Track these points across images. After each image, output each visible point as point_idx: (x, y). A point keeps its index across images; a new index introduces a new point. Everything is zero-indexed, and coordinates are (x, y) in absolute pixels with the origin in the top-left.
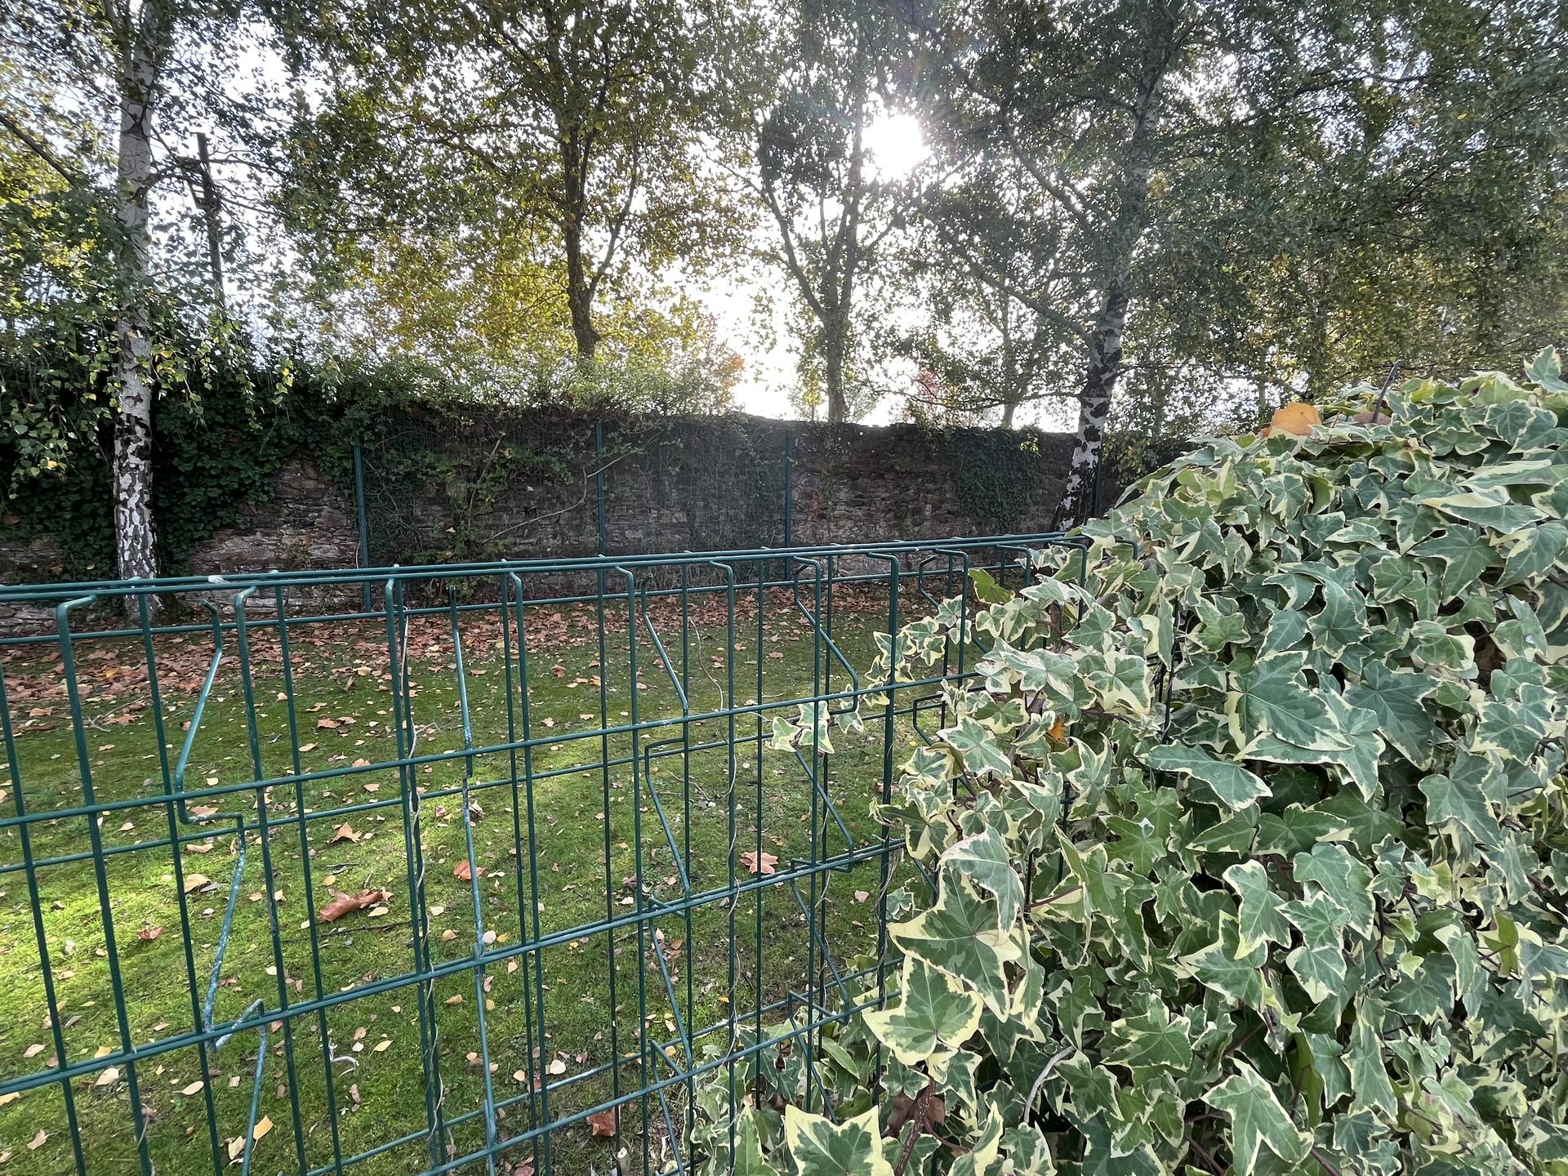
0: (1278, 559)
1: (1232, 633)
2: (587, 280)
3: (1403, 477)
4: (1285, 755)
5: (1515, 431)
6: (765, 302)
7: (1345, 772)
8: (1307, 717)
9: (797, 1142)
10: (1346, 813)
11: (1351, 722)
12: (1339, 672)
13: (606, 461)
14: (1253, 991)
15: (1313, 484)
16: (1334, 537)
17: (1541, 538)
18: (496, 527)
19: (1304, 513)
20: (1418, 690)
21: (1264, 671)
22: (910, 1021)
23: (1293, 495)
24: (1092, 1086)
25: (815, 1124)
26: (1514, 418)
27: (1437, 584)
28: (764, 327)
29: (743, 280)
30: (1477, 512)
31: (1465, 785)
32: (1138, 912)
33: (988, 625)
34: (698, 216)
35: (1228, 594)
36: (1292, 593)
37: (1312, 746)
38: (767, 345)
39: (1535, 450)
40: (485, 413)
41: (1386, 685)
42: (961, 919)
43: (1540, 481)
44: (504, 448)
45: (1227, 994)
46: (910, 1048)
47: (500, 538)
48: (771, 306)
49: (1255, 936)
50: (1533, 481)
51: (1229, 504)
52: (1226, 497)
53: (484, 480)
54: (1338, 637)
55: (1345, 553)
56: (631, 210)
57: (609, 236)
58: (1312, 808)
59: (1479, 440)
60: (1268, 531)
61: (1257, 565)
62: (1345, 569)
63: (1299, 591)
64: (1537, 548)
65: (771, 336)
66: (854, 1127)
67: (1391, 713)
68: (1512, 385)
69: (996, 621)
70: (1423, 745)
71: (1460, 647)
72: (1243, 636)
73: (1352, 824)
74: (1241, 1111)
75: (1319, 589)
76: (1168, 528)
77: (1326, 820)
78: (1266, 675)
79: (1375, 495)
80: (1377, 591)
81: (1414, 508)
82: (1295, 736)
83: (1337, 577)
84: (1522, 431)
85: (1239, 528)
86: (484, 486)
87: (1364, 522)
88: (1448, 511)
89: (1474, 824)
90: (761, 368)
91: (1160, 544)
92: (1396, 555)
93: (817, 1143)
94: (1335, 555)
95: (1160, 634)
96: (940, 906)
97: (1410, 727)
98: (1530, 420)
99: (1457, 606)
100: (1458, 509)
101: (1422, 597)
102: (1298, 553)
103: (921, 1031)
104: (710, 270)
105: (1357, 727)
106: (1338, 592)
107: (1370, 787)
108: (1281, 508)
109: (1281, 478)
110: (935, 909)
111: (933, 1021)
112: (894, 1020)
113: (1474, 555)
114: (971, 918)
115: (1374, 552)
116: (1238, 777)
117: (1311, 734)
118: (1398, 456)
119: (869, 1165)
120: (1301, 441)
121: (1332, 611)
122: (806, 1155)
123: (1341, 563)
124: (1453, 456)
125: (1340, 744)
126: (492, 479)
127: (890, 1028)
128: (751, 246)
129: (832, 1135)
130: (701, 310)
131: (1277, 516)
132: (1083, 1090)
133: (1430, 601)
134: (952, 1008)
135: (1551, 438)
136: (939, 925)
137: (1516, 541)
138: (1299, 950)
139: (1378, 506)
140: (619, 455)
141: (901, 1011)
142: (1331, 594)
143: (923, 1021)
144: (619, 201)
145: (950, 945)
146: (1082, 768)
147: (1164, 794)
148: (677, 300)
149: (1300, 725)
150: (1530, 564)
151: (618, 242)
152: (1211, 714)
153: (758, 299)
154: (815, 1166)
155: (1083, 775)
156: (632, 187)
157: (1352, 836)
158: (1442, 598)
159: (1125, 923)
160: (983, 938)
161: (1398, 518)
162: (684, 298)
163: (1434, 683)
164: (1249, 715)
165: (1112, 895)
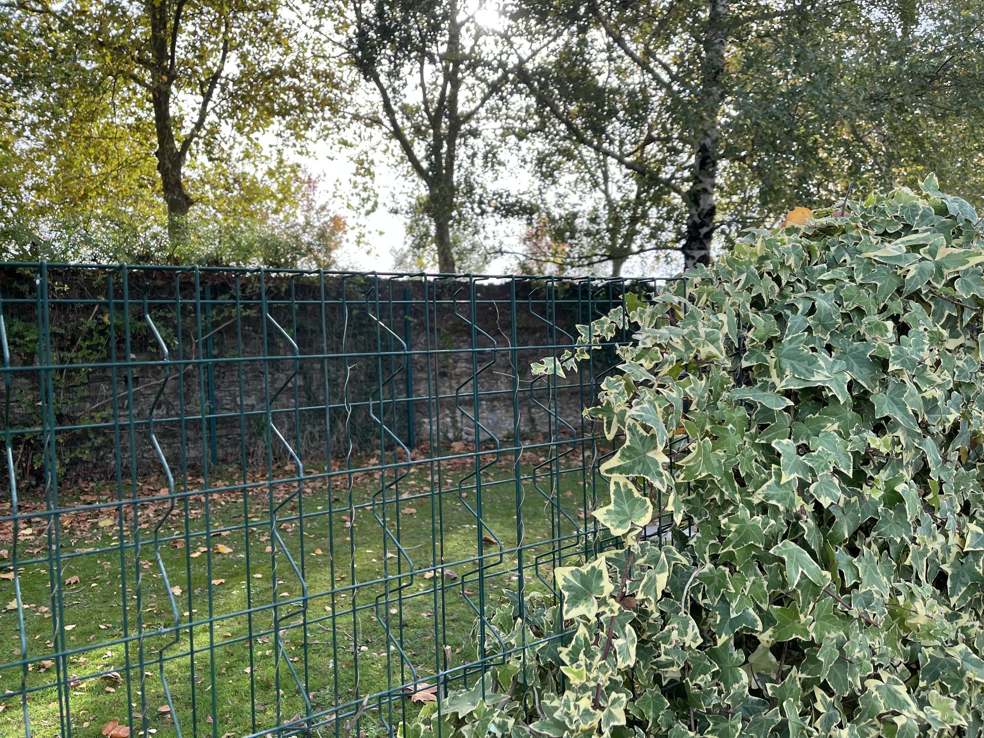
0: (793, 291)
1: (771, 331)
2: (178, 145)
3: (856, 244)
4: (799, 385)
5: (914, 218)
6: (366, 165)
7: (831, 391)
8: (810, 365)
9: (563, 583)
10: (834, 414)
11: (833, 367)
12: (829, 348)
13: (216, 324)
14: (792, 502)
15: (810, 251)
16: (821, 277)
17: (921, 268)
18: (93, 399)
19: (805, 265)
20: (867, 351)
21: (786, 345)
22: (616, 512)
23: (797, 255)
24: (716, 579)
25: (572, 571)
26: (912, 211)
27: (875, 298)
28: (365, 189)
29: (345, 143)
30: (890, 258)
31: (896, 398)
32: (731, 471)
33: (636, 319)
34: (296, 81)
35: (769, 313)
36: (800, 307)
37: (813, 379)
38: (369, 206)
39: (924, 228)
40: (82, 278)
41: (851, 350)
42: (638, 447)
43: (924, 242)
44: (102, 313)
45: (779, 505)
46: (618, 527)
47: (97, 410)
48: (373, 169)
49: (790, 473)
50: (921, 243)
51: (763, 259)
52: (759, 255)
53: (80, 349)
54: (826, 328)
55: (828, 286)
56: (223, 74)
57: (201, 99)
58: (817, 415)
59: (897, 224)
60: (786, 276)
61: (782, 295)
62: (828, 294)
63: (804, 305)
64: (919, 274)
65: (373, 199)
66: (593, 568)
67: (855, 365)
68: (912, 194)
69: (641, 317)
70: (873, 380)
71: (885, 326)
72: (776, 331)
73: (839, 419)
74: (790, 557)
75: (813, 304)
76: (730, 273)
77: (825, 420)
78: (788, 347)
79: (843, 255)
80: (845, 304)
81: (862, 260)
82: (804, 375)
83: (825, 298)
84: (917, 218)
85: (769, 274)
86: (80, 354)
87: (838, 270)
88: (877, 258)
89: (902, 418)
90: (364, 231)
91: (726, 282)
92: (854, 284)
93: (574, 581)
94: (824, 288)
95: (728, 323)
96: (627, 443)
97: (866, 371)
98: (920, 212)
99: (885, 308)
100: (882, 257)
101: (867, 304)
102: (804, 288)
103: (622, 518)
104: (311, 134)
105: (836, 369)
106: (823, 303)
107: (843, 397)
108: (791, 261)
109: (790, 246)
110: (625, 446)
111: (628, 511)
112: (608, 512)
113: (891, 280)
114: (643, 445)
115: (842, 284)
116: (777, 399)
117: (812, 373)
118: (854, 233)
119: (603, 587)
120: (803, 228)
121: (821, 314)
122: (568, 588)
123: (826, 291)
124: (885, 233)
125: (827, 377)
126: (88, 347)
127: (607, 517)
128: (351, 110)
129: (582, 575)
130: (300, 174)
131: (790, 267)
132: (712, 585)
133: (872, 307)
134: (637, 506)
135: (932, 221)
136: (627, 454)
137: (908, 271)
138: (815, 484)
139: (845, 261)
140: (230, 317)
141: (611, 507)
142: (820, 305)
143: (623, 513)
144: (210, 64)
145: (634, 462)
146: (692, 385)
147: (739, 410)
148: (273, 165)
149: (806, 369)
150: (917, 282)
151: (210, 105)
152: (765, 379)
153: (361, 163)
154: (574, 593)
155: (692, 389)
156: (225, 50)
157: (839, 427)
158: (878, 305)
159: (724, 479)
160: (650, 454)
161: (854, 266)
162: (281, 161)
163: (874, 346)
164: (781, 368)
165: (716, 464)
